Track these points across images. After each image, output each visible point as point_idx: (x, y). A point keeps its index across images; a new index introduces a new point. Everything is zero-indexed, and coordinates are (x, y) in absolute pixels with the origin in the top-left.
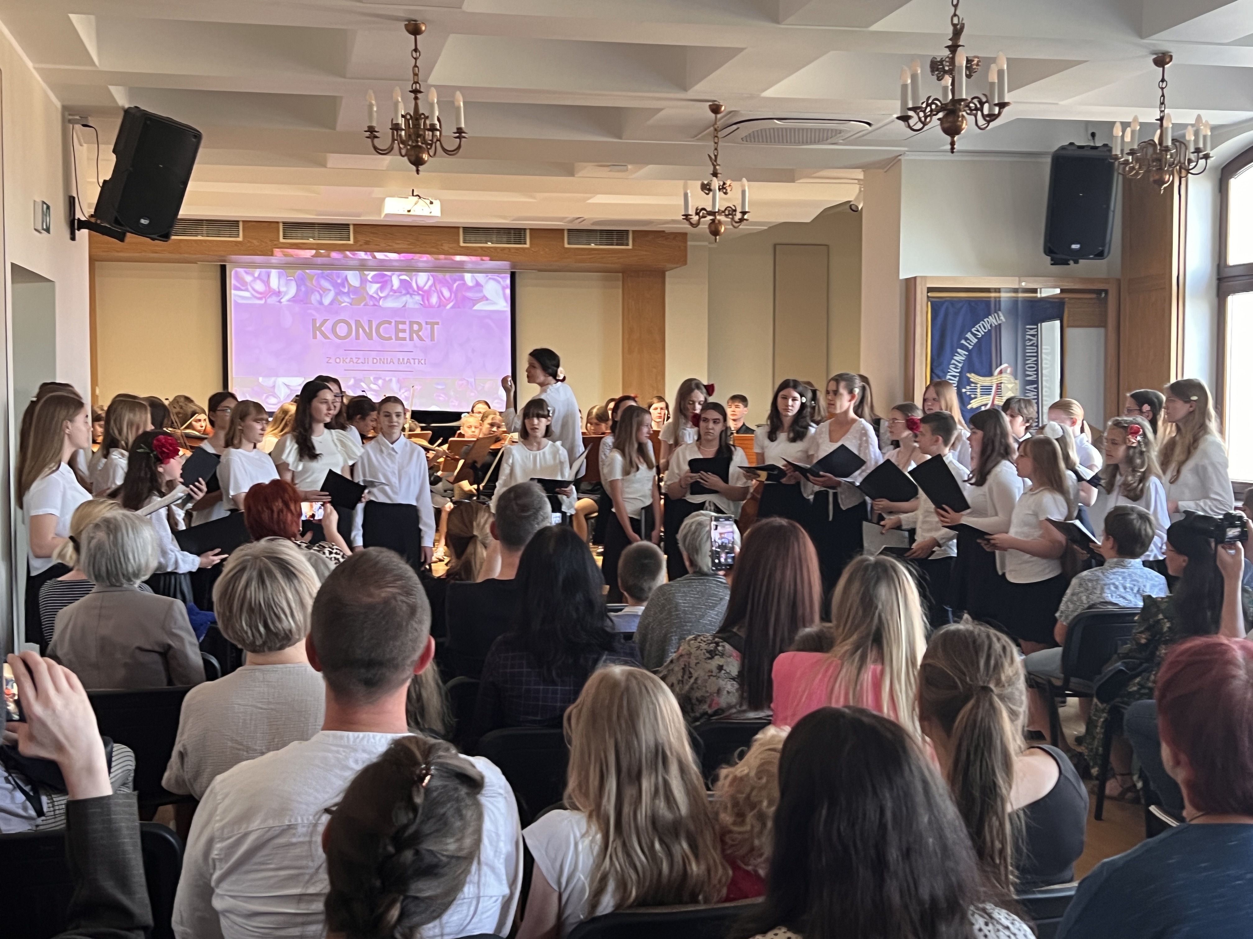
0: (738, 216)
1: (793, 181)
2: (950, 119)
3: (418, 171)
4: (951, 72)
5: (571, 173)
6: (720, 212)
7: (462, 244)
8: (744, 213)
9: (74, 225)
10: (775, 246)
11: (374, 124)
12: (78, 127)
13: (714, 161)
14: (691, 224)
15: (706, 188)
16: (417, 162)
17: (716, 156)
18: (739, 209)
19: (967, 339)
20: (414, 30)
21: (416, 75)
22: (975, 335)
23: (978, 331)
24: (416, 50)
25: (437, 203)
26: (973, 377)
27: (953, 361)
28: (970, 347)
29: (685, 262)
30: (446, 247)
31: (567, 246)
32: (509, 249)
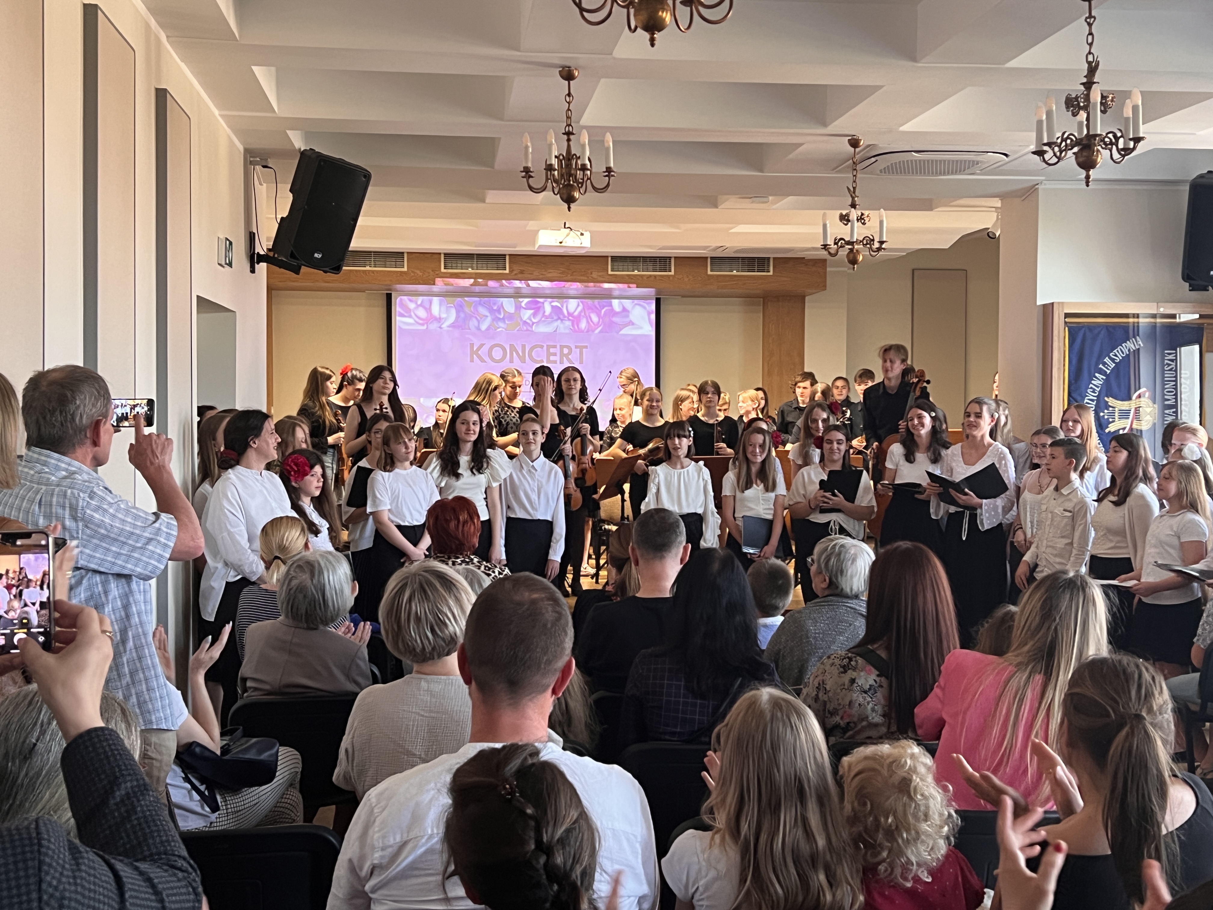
0: (876, 245)
1: (931, 209)
2: (1085, 154)
3: (569, 208)
4: (1086, 108)
5: (716, 206)
6: (858, 242)
7: (610, 272)
8: (882, 243)
9: (254, 259)
10: (913, 270)
11: (530, 165)
12: (258, 168)
13: (853, 193)
14: (830, 253)
15: (845, 219)
16: (569, 200)
17: (854, 188)
18: (877, 239)
19: (1104, 364)
20: (568, 75)
21: (568, 118)
22: (1113, 360)
23: (1116, 355)
24: (569, 95)
25: (587, 235)
26: (1111, 401)
27: (1091, 385)
28: (1108, 372)
29: (824, 287)
30: (595, 275)
31: (709, 273)
32: (655, 276)
